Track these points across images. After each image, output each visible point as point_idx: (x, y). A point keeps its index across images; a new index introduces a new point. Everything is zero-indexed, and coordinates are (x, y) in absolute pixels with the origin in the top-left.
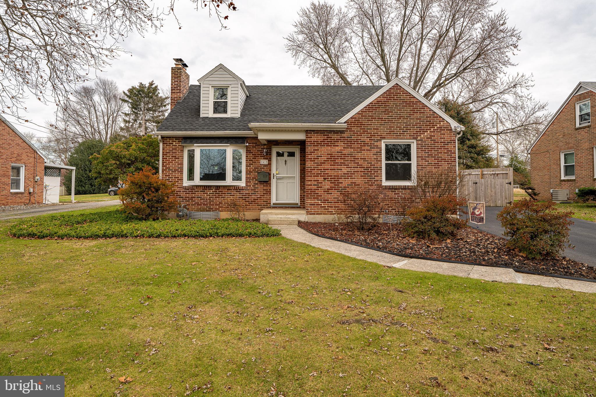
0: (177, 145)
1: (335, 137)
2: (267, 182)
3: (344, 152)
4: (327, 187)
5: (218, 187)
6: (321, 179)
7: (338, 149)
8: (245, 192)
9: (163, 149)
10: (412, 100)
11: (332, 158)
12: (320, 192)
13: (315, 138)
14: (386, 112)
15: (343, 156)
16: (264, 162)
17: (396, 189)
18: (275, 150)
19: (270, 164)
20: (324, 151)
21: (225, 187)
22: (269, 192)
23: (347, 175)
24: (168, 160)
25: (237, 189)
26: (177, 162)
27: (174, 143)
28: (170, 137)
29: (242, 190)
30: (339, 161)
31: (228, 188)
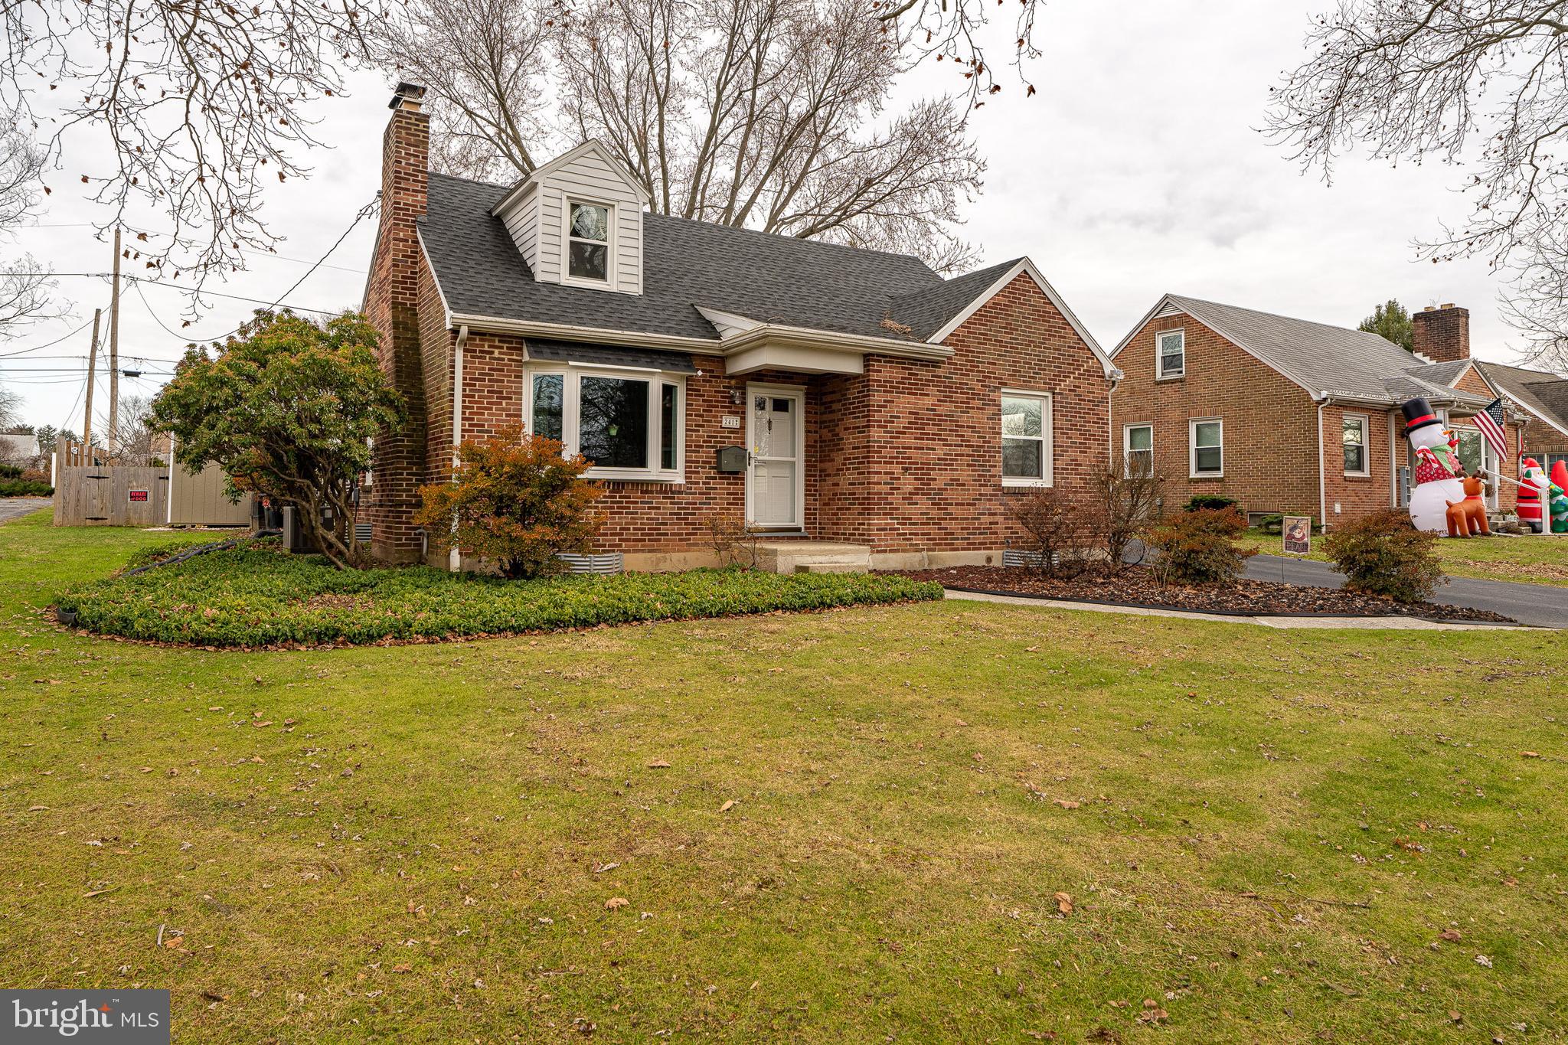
0: (506, 357)
1: (924, 374)
2: (737, 473)
3: (940, 410)
4: (909, 488)
5: (618, 485)
6: (897, 469)
7: (929, 401)
8: (685, 498)
9: (465, 368)
10: (1048, 308)
11: (917, 421)
12: (896, 499)
13: (886, 373)
14: (1009, 328)
15: (938, 420)
16: (731, 421)
17: (1023, 494)
18: (753, 393)
19: (743, 428)
20: (904, 404)
21: (636, 484)
22: (739, 500)
23: (946, 463)
24: (476, 402)
25: (667, 490)
26: (503, 409)
27: (496, 351)
28: (484, 334)
29: (680, 492)
30: (930, 429)
31: (644, 487)
